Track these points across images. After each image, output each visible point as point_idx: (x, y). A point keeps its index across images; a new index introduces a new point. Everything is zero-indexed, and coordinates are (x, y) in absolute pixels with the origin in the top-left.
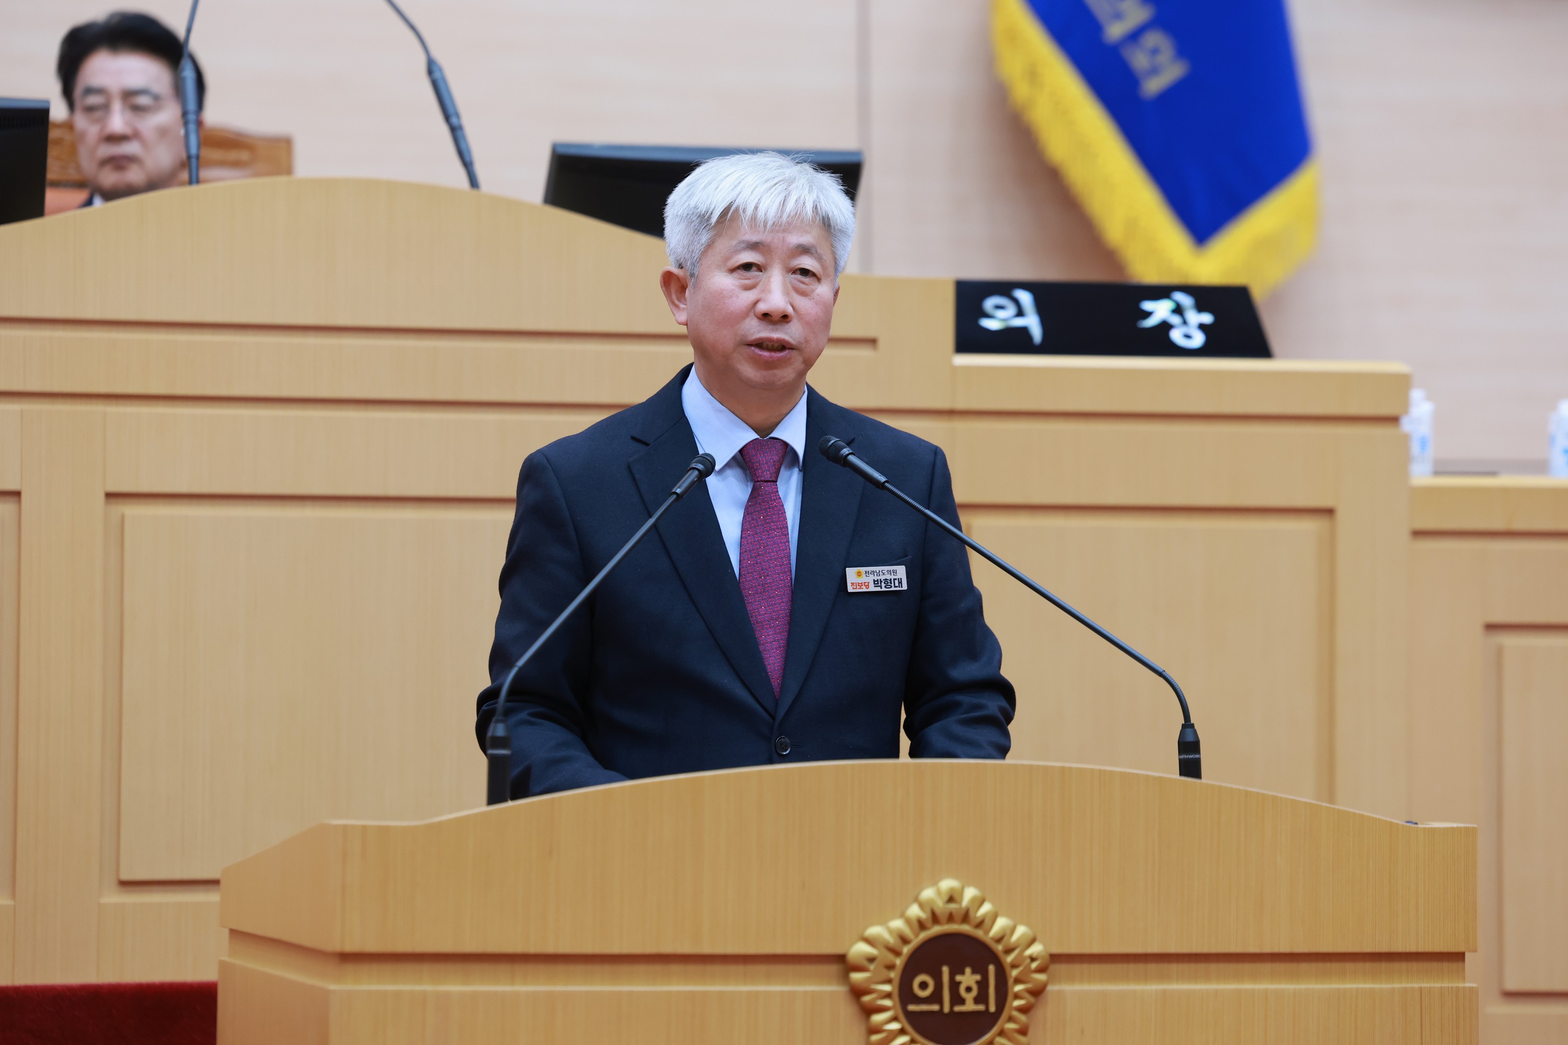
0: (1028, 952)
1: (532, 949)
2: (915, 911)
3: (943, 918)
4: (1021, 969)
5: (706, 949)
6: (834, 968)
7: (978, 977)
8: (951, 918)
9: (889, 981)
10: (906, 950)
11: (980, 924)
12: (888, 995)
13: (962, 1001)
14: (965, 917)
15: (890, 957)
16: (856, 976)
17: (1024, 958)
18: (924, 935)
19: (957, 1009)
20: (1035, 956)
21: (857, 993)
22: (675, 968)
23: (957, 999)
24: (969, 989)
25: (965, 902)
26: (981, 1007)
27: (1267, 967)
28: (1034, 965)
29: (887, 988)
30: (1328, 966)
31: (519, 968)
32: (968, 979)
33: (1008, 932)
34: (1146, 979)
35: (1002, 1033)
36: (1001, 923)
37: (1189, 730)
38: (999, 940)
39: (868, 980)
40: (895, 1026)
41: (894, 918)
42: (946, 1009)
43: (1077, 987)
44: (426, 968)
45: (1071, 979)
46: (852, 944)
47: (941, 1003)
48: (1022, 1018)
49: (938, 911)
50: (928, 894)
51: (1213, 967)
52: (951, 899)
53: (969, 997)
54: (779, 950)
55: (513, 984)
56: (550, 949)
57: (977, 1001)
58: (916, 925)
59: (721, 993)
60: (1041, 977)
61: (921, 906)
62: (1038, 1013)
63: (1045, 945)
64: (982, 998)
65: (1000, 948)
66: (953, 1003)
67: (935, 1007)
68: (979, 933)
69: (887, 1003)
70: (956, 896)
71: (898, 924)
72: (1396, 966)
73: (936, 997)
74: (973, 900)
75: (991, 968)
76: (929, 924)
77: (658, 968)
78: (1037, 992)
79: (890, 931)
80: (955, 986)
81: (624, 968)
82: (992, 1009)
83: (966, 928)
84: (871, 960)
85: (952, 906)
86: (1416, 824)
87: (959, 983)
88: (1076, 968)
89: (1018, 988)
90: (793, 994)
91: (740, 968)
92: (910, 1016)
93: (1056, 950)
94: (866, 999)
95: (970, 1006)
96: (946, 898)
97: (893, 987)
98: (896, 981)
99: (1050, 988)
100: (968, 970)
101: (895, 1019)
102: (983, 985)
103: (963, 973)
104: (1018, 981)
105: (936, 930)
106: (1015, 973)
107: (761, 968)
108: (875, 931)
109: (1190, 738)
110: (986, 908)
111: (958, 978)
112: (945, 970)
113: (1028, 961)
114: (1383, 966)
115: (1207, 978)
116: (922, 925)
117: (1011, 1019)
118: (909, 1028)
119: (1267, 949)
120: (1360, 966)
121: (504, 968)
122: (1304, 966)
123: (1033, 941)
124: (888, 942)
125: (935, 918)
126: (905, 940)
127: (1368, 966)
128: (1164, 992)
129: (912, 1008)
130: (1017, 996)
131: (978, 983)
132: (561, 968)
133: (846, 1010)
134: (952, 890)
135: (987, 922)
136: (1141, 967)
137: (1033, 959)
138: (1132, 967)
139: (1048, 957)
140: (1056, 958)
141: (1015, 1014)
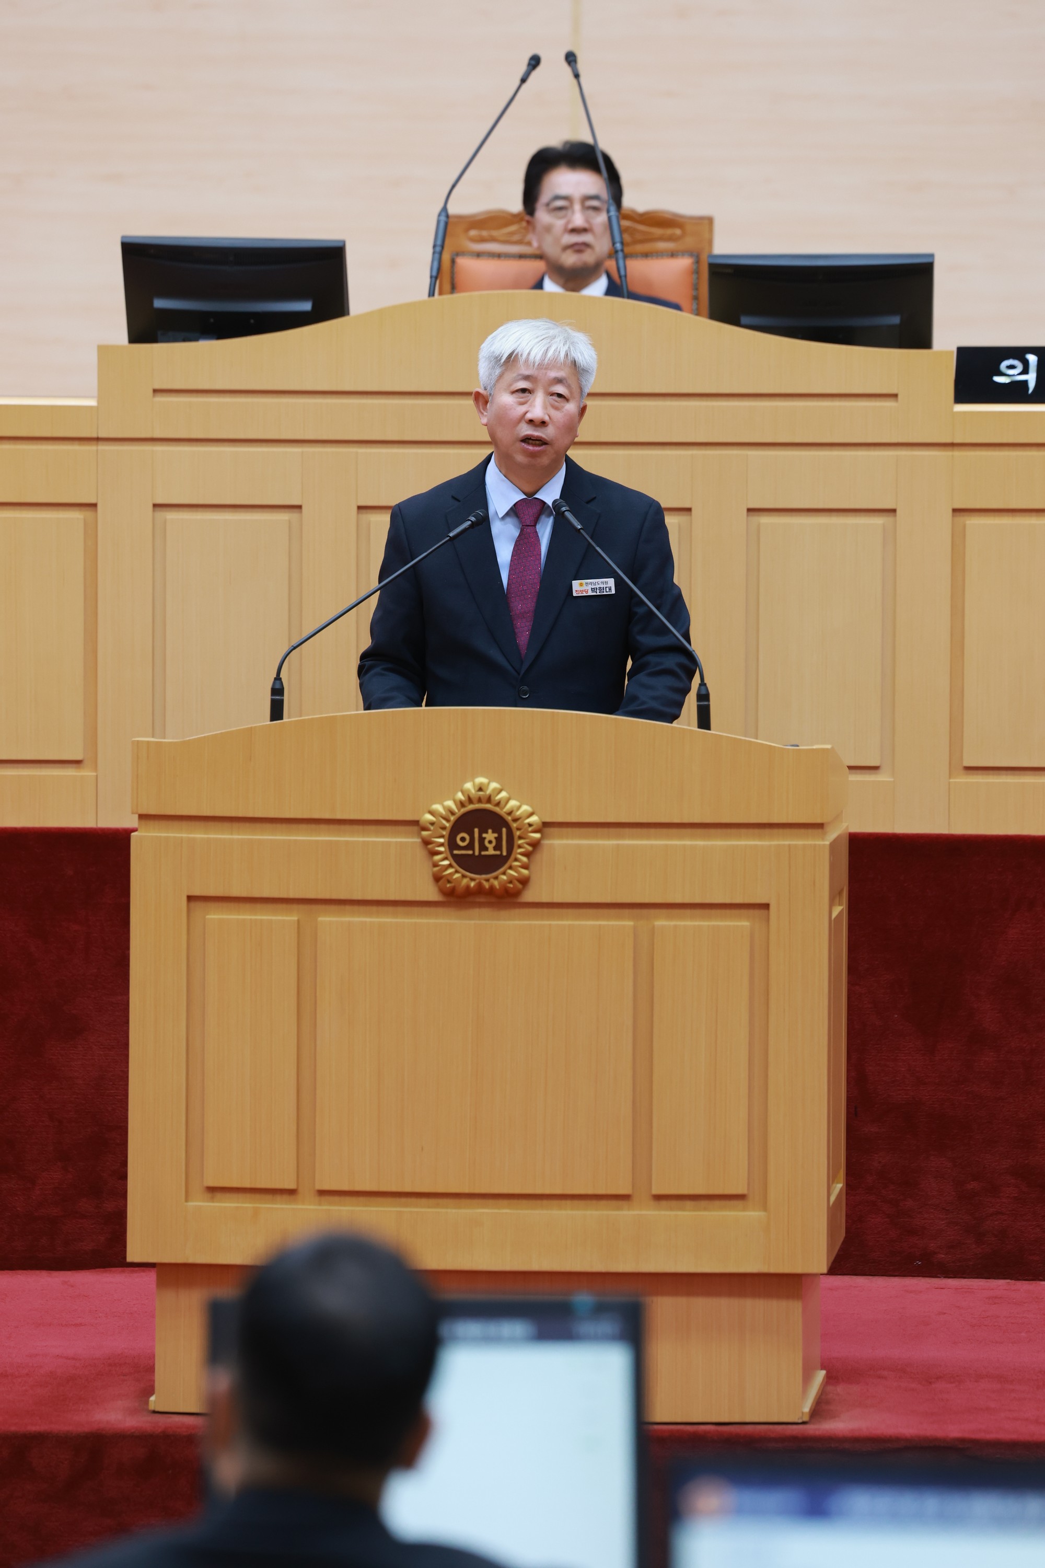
0: (528, 821)
1: (240, 815)
2: (460, 796)
3: (475, 800)
4: (522, 831)
5: (339, 816)
6: (415, 828)
7: (496, 835)
8: (480, 800)
9: (442, 836)
10: (452, 818)
11: (498, 804)
12: (442, 845)
13: (487, 849)
14: (489, 800)
15: (444, 822)
16: (424, 833)
17: (525, 824)
18: (463, 810)
19: (483, 853)
20: (531, 823)
21: (426, 842)
22: (323, 827)
23: (483, 847)
24: (490, 842)
25: (488, 792)
26: (498, 853)
27: (688, 831)
28: (530, 829)
29: (442, 840)
30: (729, 831)
31: (236, 825)
32: (490, 836)
33: (515, 809)
34: (609, 837)
35: (510, 868)
36: (513, 803)
37: (703, 687)
38: (510, 813)
39: (431, 836)
40: (446, 863)
41: (449, 799)
42: (477, 853)
43: (565, 842)
44: (184, 824)
45: (561, 837)
46: (424, 814)
47: (474, 850)
48: (524, 859)
49: (471, 796)
50: (468, 786)
51: (652, 831)
52: (480, 789)
53: (490, 847)
54: (381, 817)
55: (232, 834)
56: (250, 815)
57: (495, 849)
58: (459, 803)
59: (347, 842)
60: (537, 836)
61: (463, 792)
62: (537, 857)
63: (539, 817)
64: (498, 847)
65: (509, 818)
66: (480, 851)
67: (470, 852)
68: (497, 809)
69: (442, 849)
70: (484, 788)
71: (450, 803)
72: (775, 831)
73: (470, 846)
74: (494, 789)
75: (504, 830)
76: (467, 804)
77: (313, 826)
78: (535, 845)
79: (444, 807)
80: (482, 840)
81: (294, 826)
82: (505, 853)
83: (488, 806)
84: (432, 824)
85: (481, 793)
86: (798, 746)
87: (485, 838)
88: (565, 830)
89: (521, 842)
90: (389, 842)
91: (360, 828)
92: (455, 857)
93: (548, 820)
94: (430, 846)
95: (491, 852)
96: (477, 788)
97: (445, 840)
98: (447, 837)
99: (546, 842)
100: (490, 831)
101: (446, 859)
102: (499, 840)
103: (487, 832)
104: (520, 838)
105: (471, 807)
106: (518, 833)
107: (373, 828)
108: (438, 807)
109: (703, 692)
110: (504, 794)
111: (484, 835)
112: (476, 830)
113: (527, 826)
114: (767, 831)
115: (648, 837)
116: (462, 804)
117: (516, 860)
118: (454, 864)
119: (685, 820)
120: (751, 831)
121: (227, 825)
122: (712, 831)
123: (531, 814)
124: (442, 814)
125: (470, 801)
126: (453, 813)
127: (757, 831)
128: (618, 845)
129: (456, 852)
130: (520, 847)
131: (496, 838)
132: (258, 825)
133: (421, 853)
134: (481, 784)
135: (503, 803)
136: (605, 830)
137: (530, 825)
138: (600, 830)
139: (541, 824)
140: (546, 824)
141: (519, 857)
